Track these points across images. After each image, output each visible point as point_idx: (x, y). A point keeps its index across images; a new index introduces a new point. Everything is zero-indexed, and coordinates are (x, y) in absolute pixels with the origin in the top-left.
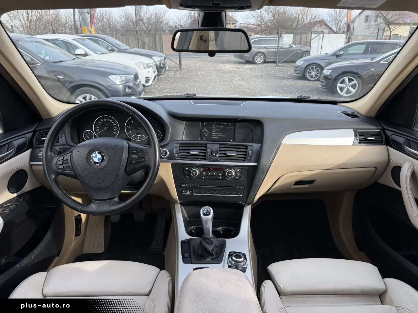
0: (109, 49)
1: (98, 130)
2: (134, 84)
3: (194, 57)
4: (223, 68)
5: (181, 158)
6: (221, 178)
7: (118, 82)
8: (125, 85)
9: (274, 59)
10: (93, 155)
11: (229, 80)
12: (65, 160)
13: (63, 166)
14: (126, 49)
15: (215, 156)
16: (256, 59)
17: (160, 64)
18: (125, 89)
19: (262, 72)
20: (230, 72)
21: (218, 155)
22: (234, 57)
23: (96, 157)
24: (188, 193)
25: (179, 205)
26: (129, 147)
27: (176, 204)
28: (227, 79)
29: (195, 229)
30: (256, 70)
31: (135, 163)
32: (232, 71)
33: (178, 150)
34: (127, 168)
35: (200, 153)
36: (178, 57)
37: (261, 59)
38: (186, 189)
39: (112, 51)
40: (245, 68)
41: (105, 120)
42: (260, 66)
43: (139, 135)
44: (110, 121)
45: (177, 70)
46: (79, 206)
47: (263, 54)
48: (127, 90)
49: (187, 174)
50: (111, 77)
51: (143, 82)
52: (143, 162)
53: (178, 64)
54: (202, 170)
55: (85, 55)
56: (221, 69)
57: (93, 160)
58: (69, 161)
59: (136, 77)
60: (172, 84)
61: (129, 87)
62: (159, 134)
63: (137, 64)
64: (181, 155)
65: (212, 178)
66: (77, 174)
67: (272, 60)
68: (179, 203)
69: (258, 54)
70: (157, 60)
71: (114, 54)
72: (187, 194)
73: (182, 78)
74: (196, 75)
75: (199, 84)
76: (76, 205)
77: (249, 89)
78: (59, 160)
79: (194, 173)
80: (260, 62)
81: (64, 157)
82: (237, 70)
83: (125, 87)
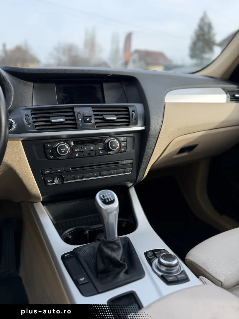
5: (37, 129)
6: (101, 153)
15: (90, 122)
21: (93, 121)
24: (56, 181)
25: (41, 204)
33: (31, 119)
35: (66, 120)
38: (52, 176)
49: (51, 154)
54: (72, 144)
64: (36, 126)
65: (89, 154)
68: (42, 200)
72: (54, 184)
79: (63, 150)
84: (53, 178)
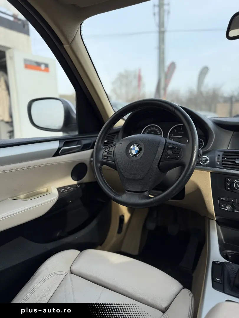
5: (223, 167)
10: (132, 147)
12: (109, 152)
13: (107, 157)
23: (134, 149)
24: (228, 208)
25: (215, 222)
26: (166, 142)
27: (211, 221)
29: (232, 255)
31: (169, 158)
33: (221, 159)
34: (161, 163)
38: (226, 203)
41: (152, 129)
44: (156, 130)
46: (113, 194)
49: (229, 186)
52: (177, 158)
57: (131, 151)
58: (112, 153)
62: (201, 144)
64: (223, 164)
66: (116, 164)
68: (216, 219)
72: (226, 209)
76: (111, 192)
78: (105, 152)
81: (109, 149)
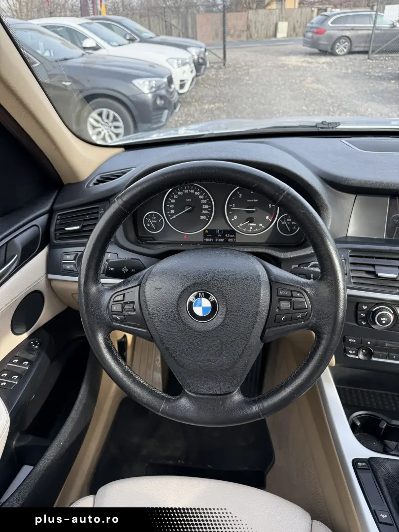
0: (128, 38)
1: (173, 211)
2: (167, 91)
3: (242, 46)
4: (286, 63)
5: (354, 283)
7: (146, 90)
8: (155, 93)
9: (365, 47)
11: (298, 82)
13: (124, 316)
14: (151, 38)
16: (337, 47)
17: (198, 59)
18: (155, 101)
19: (347, 69)
20: (297, 68)
22: (303, 45)
24: (361, 356)
26: (270, 281)
28: (294, 81)
29: (360, 418)
30: (336, 65)
31: (285, 321)
32: (300, 67)
33: (348, 266)
34: (267, 331)
36: (222, 47)
37: (345, 48)
39: (132, 40)
40: (321, 62)
41: (186, 191)
42: (343, 58)
43: (251, 224)
44: (196, 193)
45: (220, 68)
47: (348, 40)
48: (158, 102)
49: (364, 319)
50: (136, 82)
51: (178, 88)
53: (220, 58)
55: (96, 48)
56: (283, 64)
58: (137, 306)
59: (170, 81)
60: (215, 90)
61: (162, 97)
63: (169, 60)
67: (361, 49)
69: (340, 40)
70: (194, 53)
71: (136, 45)
72: (357, 357)
73: (228, 79)
74: (248, 74)
75: (254, 89)
77: (331, 96)
78: (114, 302)
79: (384, 320)
80: (343, 53)
81: (124, 295)
82: (308, 65)
83: (156, 96)
84: (358, 349)
